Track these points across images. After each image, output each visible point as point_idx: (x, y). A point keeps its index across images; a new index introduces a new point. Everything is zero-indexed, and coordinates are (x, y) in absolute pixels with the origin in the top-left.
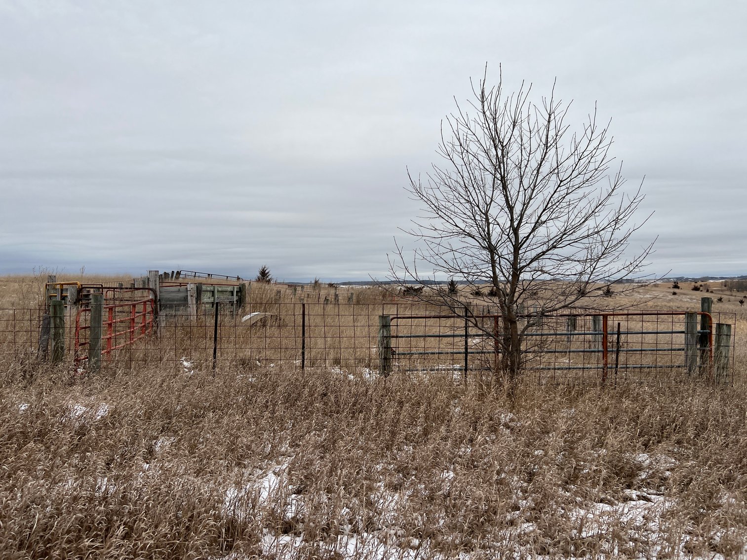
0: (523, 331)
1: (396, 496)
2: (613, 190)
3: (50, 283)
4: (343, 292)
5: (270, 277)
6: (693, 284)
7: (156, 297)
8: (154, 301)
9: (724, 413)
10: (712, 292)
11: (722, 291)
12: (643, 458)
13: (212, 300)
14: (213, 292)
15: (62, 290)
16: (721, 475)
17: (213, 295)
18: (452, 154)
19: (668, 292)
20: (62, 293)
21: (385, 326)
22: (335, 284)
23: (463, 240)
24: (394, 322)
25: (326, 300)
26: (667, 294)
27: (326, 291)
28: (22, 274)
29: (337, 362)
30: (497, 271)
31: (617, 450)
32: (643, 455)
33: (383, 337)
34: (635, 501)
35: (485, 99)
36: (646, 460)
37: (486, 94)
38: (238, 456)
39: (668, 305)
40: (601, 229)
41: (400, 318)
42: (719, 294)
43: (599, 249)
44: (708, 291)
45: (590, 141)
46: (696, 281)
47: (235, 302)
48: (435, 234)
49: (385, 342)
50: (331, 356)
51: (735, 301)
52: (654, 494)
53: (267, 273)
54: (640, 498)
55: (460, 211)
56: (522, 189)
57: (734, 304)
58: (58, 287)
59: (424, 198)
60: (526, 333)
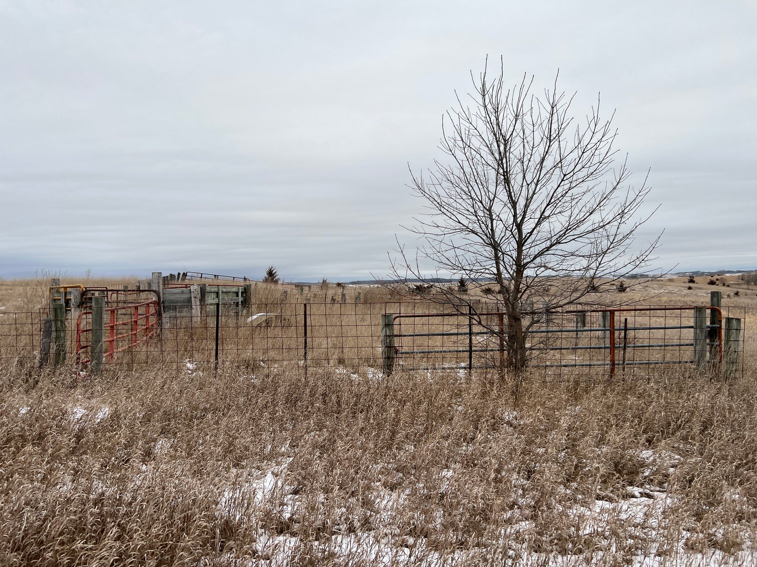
0: (528, 328)
1: (394, 495)
2: (618, 184)
3: (55, 286)
4: (350, 291)
5: (277, 277)
6: (709, 278)
7: (159, 298)
8: (158, 303)
9: (731, 408)
10: (728, 286)
11: (738, 284)
12: (647, 454)
13: (216, 301)
14: (217, 293)
15: (66, 294)
16: (725, 471)
17: (218, 296)
18: (454, 150)
19: (683, 287)
20: (65, 296)
21: (388, 325)
22: (343, 283)
23: (467, 236)
24: (397, 321)
25: (333, 300)
26: (682, 289)
27: (333, 291)
28: (27, 278)
29: (341, 361)
30: (501, 268)
31: (620, 447)
32: (647, 451)
33: (386, 336)
34: (637, 498)
35: (486, 92)
36: (650, 457)
37: (488, 86)
38: (236, 457)
39: (683, 299)
40: (606, 223)
41: (403, 317)
42: (735, 288)
43: (605, 244)
44: (724, 285)
45: (594, 133)
46: (712, 275)
47: (240, 303)
48: (438, 231)
49: (388, 341)
50: (335, 356)
51: (753, 294)
52: (657, 491)
53: (275, 273)
54: (642, 495)
55: (462, 208)
56: (525, 184)
57: (750, 298)
58: (62, 290)
59: (426, 195)
60: (530, 330)
